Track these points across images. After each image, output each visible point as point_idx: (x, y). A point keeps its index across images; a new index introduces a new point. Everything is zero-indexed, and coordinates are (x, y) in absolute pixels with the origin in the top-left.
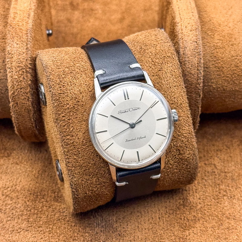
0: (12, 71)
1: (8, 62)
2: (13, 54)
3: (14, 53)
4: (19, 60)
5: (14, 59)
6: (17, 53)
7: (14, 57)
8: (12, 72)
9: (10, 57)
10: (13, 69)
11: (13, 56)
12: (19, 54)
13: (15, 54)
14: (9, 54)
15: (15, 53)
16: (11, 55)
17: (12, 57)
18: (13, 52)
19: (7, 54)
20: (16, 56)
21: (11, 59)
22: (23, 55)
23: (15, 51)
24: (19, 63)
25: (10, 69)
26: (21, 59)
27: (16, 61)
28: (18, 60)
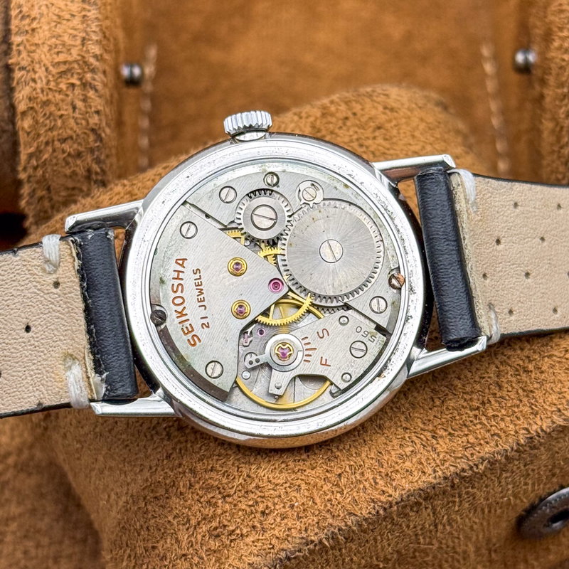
0: (34, 80)
1: (18, 45)
2: (34, 19)
3: (38, 16)
4: (58, 42)
5: (42, 35)
6: (50, 14)
7: (41, 27)
8: (33, 85)
9: (27, 28)
10: (35, 72)
11: (34, 25)
12: (55, 18)
13: (43, 20)
14: (23, 18)
15: (42, 15)
16: (27, 21)
17: (33, 30)
18: (35, 13)
19: (16, 16)
20: (46, 27)
21: (28, 36)
22: (70, 23)
23: (44, 8)
24: (58, 53)
25: (28, 71)
26: (66, 38)
27: (49, 43)
28: (54, 40)
